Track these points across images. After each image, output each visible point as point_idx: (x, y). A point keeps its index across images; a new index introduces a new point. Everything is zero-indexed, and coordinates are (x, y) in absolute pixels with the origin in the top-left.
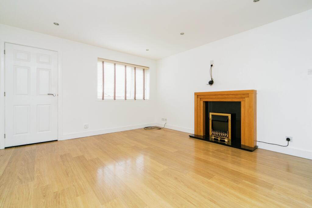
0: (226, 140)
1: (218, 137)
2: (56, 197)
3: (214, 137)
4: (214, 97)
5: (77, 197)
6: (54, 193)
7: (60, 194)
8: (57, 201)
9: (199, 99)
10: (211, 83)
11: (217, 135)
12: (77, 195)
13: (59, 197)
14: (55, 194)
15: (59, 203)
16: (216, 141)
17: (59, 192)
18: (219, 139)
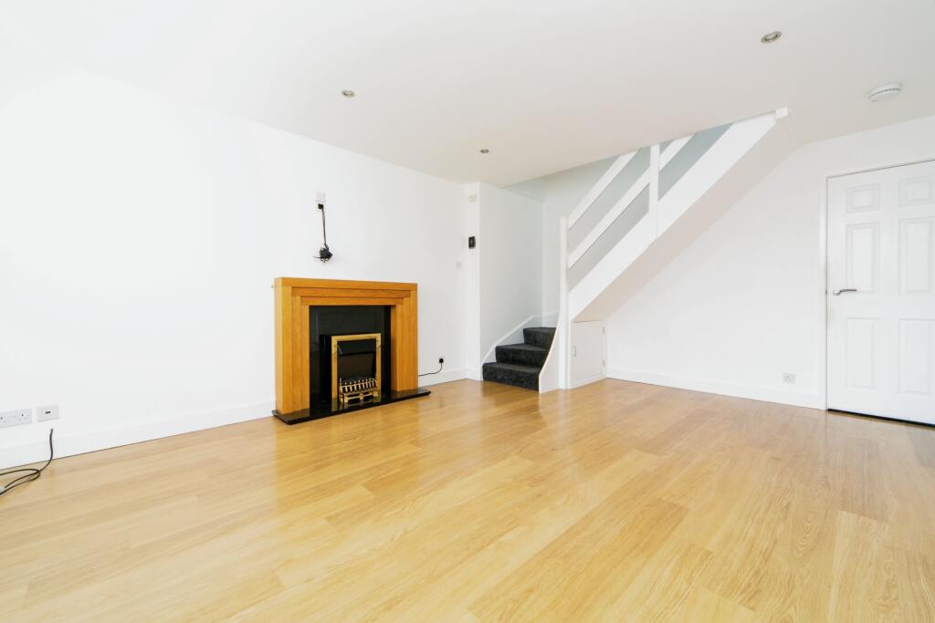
0: (376, 394)
1: (358, 395)
2: (756, 592)
3: (349, 396)
4: (343, 294)
5: (711, 553)
6: (753, 609)
7: (741, 593)
8: (759, 582)
9: (298, 298)
10: (326, 255)
11: (349, 391)
12: (708, 553)
13: (749, 585)
14: (752, 603)
15: (757, 573)
16: (355, 406)
17: (740, 598)
18: (361, 397)
